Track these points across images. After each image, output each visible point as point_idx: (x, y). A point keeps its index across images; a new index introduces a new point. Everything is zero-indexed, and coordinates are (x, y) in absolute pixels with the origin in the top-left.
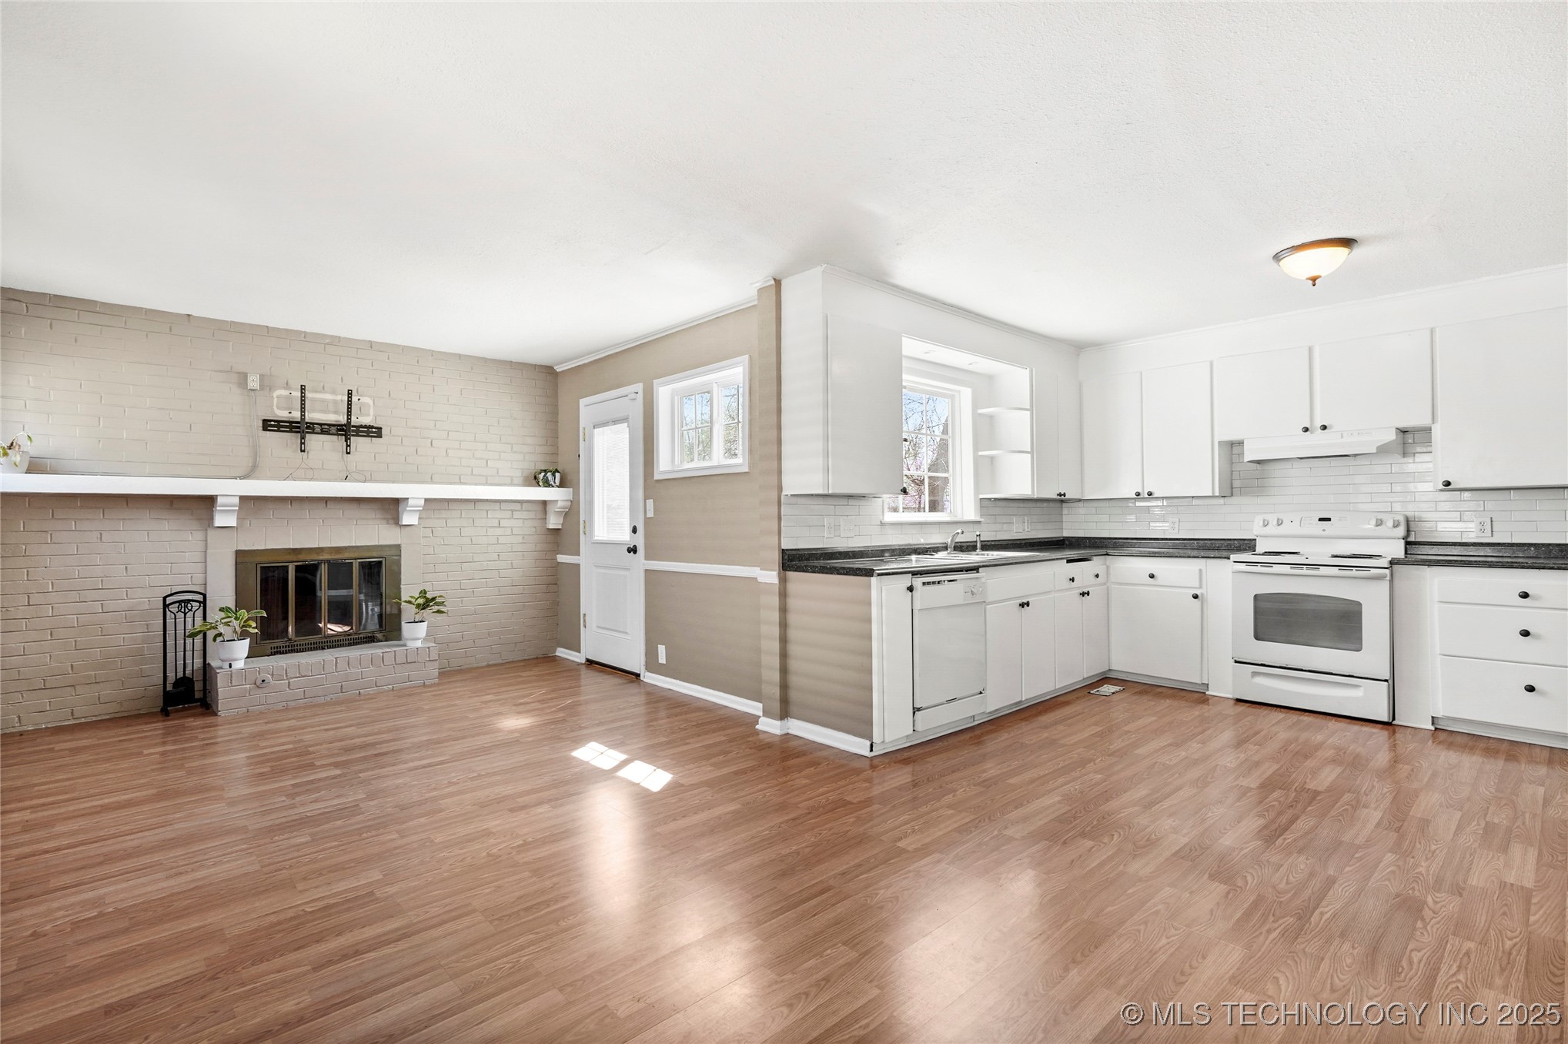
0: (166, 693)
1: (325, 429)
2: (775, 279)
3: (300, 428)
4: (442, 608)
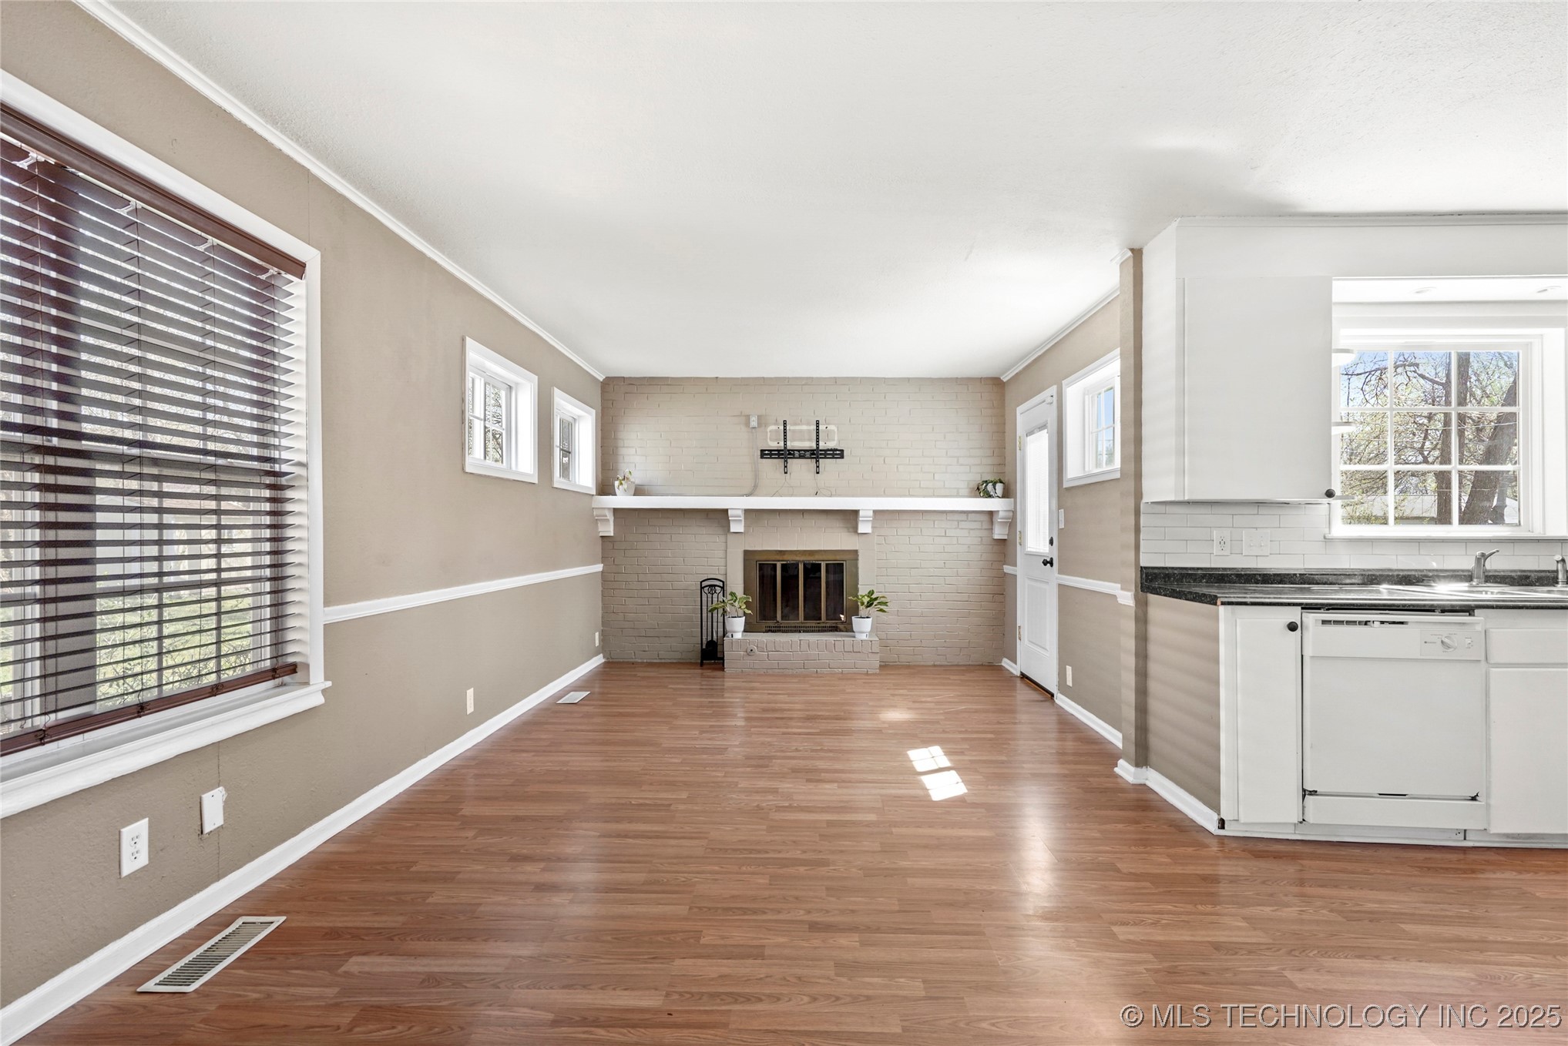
0: (702, 650)
1: (802, 454)
2: (1132, 250)
3: (785, 454)
4: (882, 607)
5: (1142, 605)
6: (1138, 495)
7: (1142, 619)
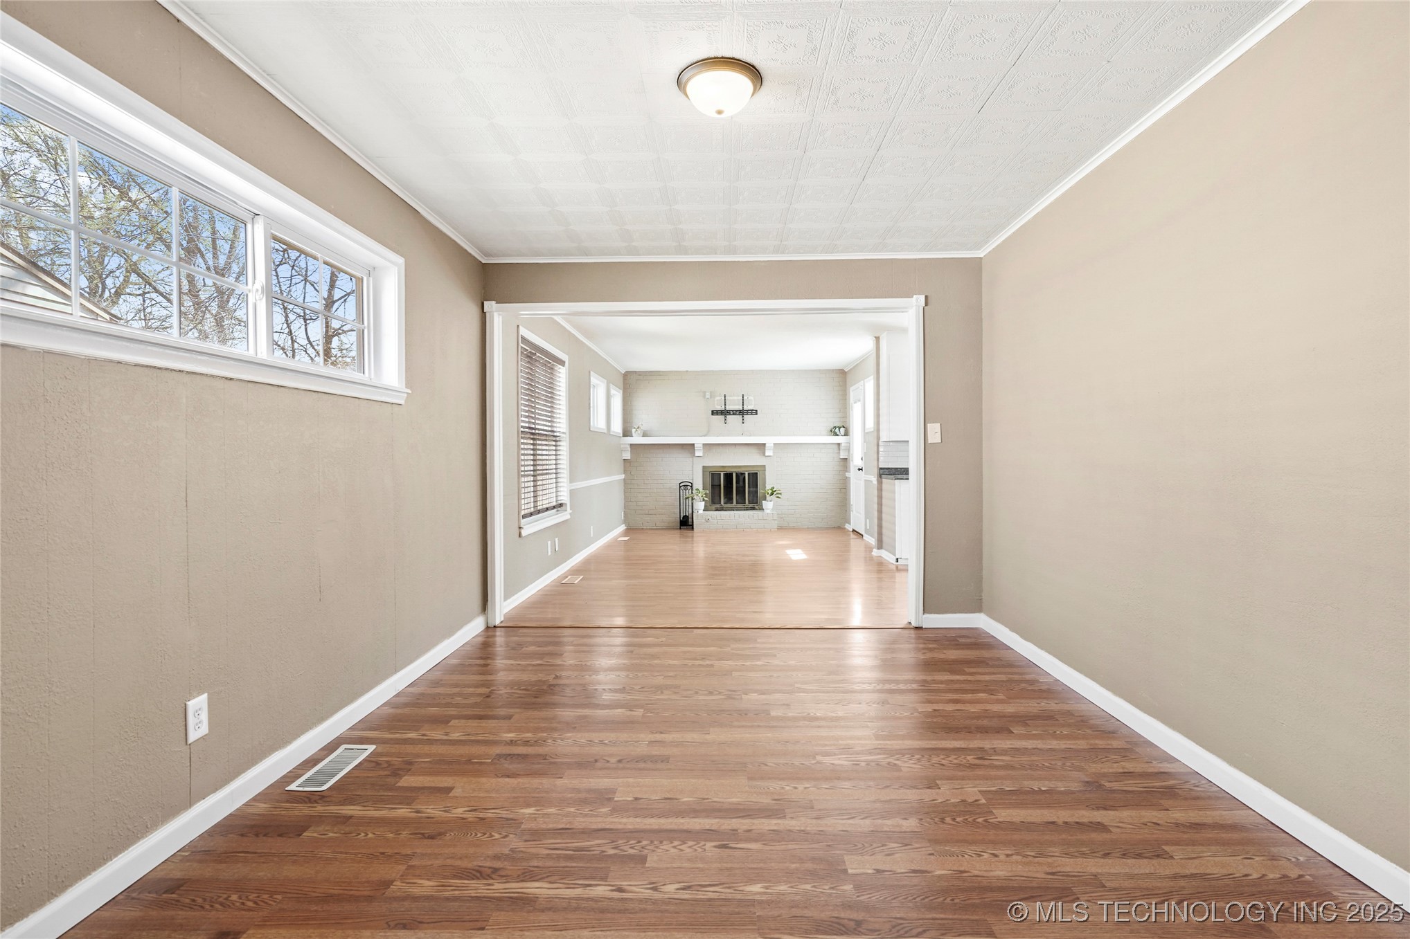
0: (681, 521)
1: (735, 413)
2: (875, 337)
3: (725, 413)
4: (779, 496)
5: (880, 483)
6: (878, 438)
7: (880, 489)
